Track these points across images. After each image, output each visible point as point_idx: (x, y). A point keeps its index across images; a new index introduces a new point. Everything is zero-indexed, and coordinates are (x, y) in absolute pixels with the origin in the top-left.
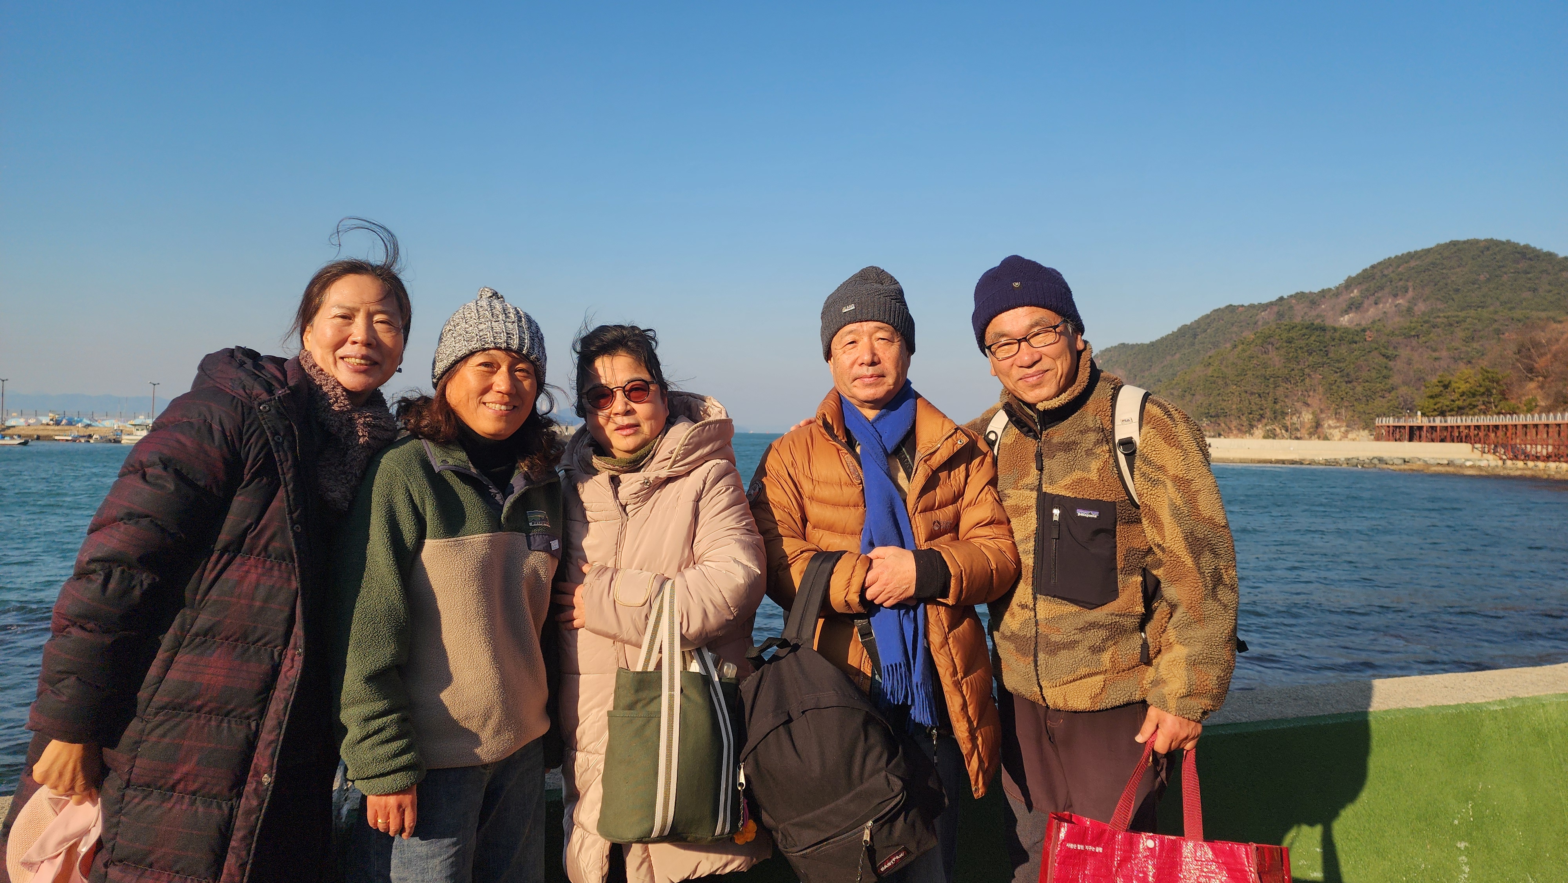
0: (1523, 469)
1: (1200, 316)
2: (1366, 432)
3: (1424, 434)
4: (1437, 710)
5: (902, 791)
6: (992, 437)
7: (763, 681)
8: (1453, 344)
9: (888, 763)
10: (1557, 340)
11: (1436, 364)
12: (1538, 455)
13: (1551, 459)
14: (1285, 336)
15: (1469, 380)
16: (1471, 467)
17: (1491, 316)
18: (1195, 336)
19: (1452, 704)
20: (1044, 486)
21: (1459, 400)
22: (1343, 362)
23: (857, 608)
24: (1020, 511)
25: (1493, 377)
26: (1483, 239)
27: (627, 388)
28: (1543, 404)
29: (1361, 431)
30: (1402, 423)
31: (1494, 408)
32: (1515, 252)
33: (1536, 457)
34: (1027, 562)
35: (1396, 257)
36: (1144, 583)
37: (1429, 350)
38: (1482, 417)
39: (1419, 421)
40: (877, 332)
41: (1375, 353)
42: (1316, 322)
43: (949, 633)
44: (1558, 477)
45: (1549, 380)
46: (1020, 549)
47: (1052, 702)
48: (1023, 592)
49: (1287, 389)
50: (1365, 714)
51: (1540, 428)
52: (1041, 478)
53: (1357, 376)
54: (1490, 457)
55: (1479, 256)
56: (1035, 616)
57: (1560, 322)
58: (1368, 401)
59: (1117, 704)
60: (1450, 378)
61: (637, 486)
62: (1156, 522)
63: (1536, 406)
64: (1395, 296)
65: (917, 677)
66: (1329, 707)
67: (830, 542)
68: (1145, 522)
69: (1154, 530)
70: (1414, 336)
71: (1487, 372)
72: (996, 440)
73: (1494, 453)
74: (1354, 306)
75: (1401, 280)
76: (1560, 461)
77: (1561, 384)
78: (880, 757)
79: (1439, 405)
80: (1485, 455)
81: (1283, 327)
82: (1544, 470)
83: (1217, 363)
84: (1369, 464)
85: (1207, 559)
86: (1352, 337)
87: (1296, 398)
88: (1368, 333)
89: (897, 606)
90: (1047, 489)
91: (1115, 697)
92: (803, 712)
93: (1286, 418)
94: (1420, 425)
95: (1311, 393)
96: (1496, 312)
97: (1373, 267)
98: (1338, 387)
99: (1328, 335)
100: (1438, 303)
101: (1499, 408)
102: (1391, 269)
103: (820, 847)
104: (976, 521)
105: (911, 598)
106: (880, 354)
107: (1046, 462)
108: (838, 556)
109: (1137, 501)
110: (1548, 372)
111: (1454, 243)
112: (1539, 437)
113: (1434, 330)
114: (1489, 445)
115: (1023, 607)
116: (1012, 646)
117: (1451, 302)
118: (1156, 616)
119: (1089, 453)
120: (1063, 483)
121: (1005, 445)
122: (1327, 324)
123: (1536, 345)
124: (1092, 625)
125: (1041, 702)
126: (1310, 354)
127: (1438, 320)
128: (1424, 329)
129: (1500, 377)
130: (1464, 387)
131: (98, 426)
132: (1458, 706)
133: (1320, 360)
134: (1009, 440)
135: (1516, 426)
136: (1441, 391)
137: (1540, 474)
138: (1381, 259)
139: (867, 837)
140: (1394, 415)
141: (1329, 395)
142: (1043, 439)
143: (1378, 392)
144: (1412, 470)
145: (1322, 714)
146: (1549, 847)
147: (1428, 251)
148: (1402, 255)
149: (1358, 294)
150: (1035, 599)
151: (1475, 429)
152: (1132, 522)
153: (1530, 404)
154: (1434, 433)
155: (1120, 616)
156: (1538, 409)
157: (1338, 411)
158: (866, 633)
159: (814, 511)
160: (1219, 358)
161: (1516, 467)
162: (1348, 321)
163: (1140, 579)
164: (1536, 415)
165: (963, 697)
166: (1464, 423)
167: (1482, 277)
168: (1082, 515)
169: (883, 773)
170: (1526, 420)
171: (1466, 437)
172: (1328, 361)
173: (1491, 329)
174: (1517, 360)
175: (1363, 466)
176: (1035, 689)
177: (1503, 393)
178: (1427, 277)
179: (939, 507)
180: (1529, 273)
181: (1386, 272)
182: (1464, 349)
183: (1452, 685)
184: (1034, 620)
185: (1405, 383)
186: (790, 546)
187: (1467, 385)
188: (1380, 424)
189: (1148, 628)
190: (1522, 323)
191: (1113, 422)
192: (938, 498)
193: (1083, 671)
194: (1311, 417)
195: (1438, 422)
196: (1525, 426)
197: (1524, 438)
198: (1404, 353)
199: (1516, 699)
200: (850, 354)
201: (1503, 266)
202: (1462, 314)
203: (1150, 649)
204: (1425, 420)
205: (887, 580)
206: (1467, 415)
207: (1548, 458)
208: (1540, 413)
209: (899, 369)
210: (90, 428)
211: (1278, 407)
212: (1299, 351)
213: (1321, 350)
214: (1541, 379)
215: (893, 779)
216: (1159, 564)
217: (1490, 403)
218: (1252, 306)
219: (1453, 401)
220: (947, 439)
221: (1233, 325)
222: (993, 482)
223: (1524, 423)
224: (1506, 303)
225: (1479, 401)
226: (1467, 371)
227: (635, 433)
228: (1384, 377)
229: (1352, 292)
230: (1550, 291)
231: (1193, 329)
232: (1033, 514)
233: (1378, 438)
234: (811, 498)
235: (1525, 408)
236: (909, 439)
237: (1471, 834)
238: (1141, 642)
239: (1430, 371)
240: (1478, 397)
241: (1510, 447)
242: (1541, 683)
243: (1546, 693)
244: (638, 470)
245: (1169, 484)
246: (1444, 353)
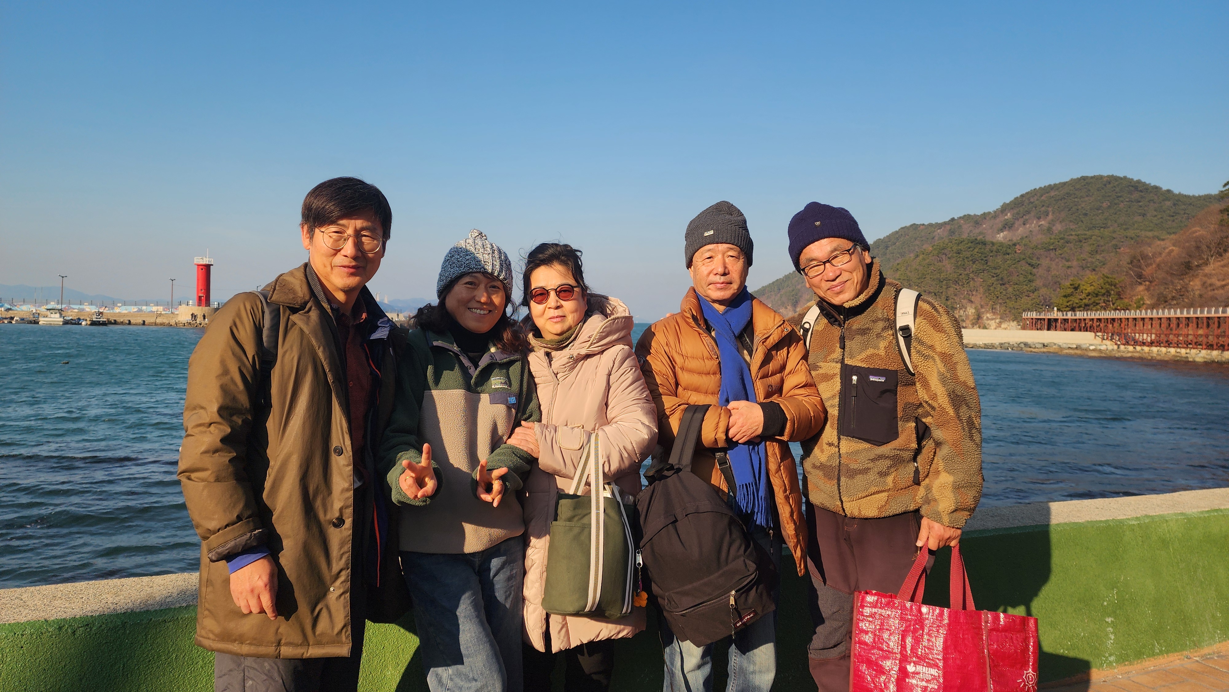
0: (1132, 352)
1: (890, 232)
2: (1015, 322)
3: (1058, 324)
4: (1092, 524)
5: (756, 571)
6: (807, 326)
7: (655, 494)
8: (1082, 256)
9: (745, 551)
10: (1160, 254)
11: (1069, 271)
12: (1144, 341)
13: (1153, 345)
14: (955, 248)
15: (1094, 284)
16: (1094, 350)
17: (1110, 235)
18: (887, 247)
19: (1103, 520)
20: (846, 359)
21: (1085, 299)
22: (999, 269)
23: (721, 444)
24: (827, 378)
25: (1111, 282)
26: (1106, 175)
27: (558, 290)
28: (1148, 302)
29: (1011, 322)
30: (1042, 317)
31: (1112, 305)
32: (1130, 186)
33: (1143, 343)
34: (833, 413)
35: (1040, 188)
36: (917, 428)
37: (1063, 260)
38: (1103, 312)
39: (1056, 315)
40: (728, 251)
41: (1023, 263)
42: (978, 238)
43: (781, 463)
44: (1159, 358)
45: (1153, 284)
46: (827, 404)
47: (850, 512)
48: (830, 433)
49: (956, 289)
50: (1048, 525)
51: (1146, 320)
52: (844, 355)
53: (1009, 280)
54: (1108, 343)
55: (1103, 188)
56: (839, 451)
57: (1163, 240)
58: (1017, 299)
59: (897, 512)
60: (1079, 282)
61: (565, 360)
62: (926, 385)
63: (1144, 304)
64: (1039, 218)
65: (762, 493)
66: (1017, 521)
67: (697, 399)
68: (918, 385)
69: (924, 391)
70: (1052, 249)
71: (1108, 278)
72: (810, 328)
73: (1111, 340)
74: (1007, 226)
75: (1043, 206)
76: (1160, 347)
77: (1162, 288)
78: (739, 548)
79: (1070, 303)
80: (1104, 341)
81: (954, 242)
82: (1149, 353)
83: (903, 268)
84: (1017, 348)
85: (964, 409)
86: (1006, 250)
87: (962, 297)
88: (1018, 246)
89: (748, 443)
90: (848, 361)
91: (896, 508)
92: (686, 515)
93: (955, 312)
94: (1056, 317)
95: (974, 293)
96: (1114, 232)
97: (1022, 196)
98: (995, 288)
99: (988, 247)
100: (1071, 224)
101: (1115, 305)
102: (1036, 198)
103: (697, 608)
104: (795, 384)
105: (758, 436)
106: (730, 267)
107: (848, 343)
108: (706, 408)
109: (912, 370)
110: (1153, 277)
111: (1084, 178)
112: (1145, 328)
113: (1067, 245)
114: (1108, 333)
115: (830, 445)
116: (821, 473)
117: (1080, 223)
118: (924, 451)
119: (878, 336)
120: (860, 357)
121: (817, 331)
122: (987, 240)
123: (1144, 257)
124: (880, 457)
125: (841, 512)
126: (974, 263)
127: (1071, 237)
128: (1060, 244)
129: (1117, 282)
130: (1090, 289)
131: (16, 310)
132: (1107, 521)
133: (982, 267)
134: (820, 328)
135: (1128, 319)
136: (1072, 292)
137: (1146, 356)
138: (1028, 190)
139: (732, 601)
140: (1036, 310)
141: (987, 294)
142: (846, 326)
143: (1025, 293)
144: (1049, 352)
145: (1013, 526)
146: (1170, 622)
147: (1064, 184)
148: (1045, 186)
149: (1011, 217)
150: (839, 439)
151: (1097, 322)
152: (909, 385)
153: (1139, 302)
154: (1066, 324)
155: (900, 450)
156: (1145, 306)
157: (994, 306)
158: (723, 462)
159: (684, 378)
160: (905, 265)
161: (1128, 350)
162: (1003, 237)
163: (914, 424)
164: (1143, 311)
165: (791, 506)
166: (1089, 317)
167: (1105, 205)
168: (873, 380)
169: (742, 559)
170: (1136, 315)
171: (1090, 327)
172: (988, 268)
173: (1110, 244)
174: (1130, 269)
175: (1012, 349)
176: (837, 503)
177: (1119, 294)
178: (1063, 204)
179: (772, 375)
180: (1140, 202)
181: (1032, 200)
182: (1090, 260)
183: (1102, 507)
184: (838, 454)
185: (1045, 286)
186: (668, 402)
187: (1092, 287)
188: (1026, 317)
189: (919, 458)
190: (1134, 240)
191: (895, 314)
192: (771, 368)
193: (873, 489)
194: (974, 311)
195: (1070, 315)
196: (1135, 319)
197: (1133, 328)
198: (1045, 262)
199: (1147, 516)
200: (708, 266)
201: (1120, 197)
202: (1089, 233)
203: (921, 474)
204: (1060, 314)
205: (743, 423)
206: (1091, 310)
207: (1151, 344)
208: (1146, 310)
209: (742, 279)
210: (10, 311)
211: (949, 303)
212: (966, 260)
213: (982, 260)
214: (1147, 283)
215: (748, 562)
216: (928, 414)
217: (1109, 301)
218: (931, 225)
219: (1081, 299)
220: (777, 328)
221: (916, 239)
222: (805, 357)
223: (1134, 317)
224: (1122, 225)
225: (1100, 299)
226: (1092, 277)
227: (562, 321)
228: (1030, 281)
229: (1006, 215)
230: (1156, 216)
231: (885, 242)
232: (838, 380)
233: (1024, 328)
234: (682, 369)
235: (1135, 306)
236: (749, 328)
237: (1115, 612)
238: (914, 469)
239: (1064, 277)
240: (1100, 297)
241: (1123, 336)
242: (1164, 506)
243: (1168, 512)
244: (562, 349)
245: (937, 358)
246: (1075, 263)
